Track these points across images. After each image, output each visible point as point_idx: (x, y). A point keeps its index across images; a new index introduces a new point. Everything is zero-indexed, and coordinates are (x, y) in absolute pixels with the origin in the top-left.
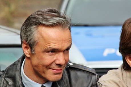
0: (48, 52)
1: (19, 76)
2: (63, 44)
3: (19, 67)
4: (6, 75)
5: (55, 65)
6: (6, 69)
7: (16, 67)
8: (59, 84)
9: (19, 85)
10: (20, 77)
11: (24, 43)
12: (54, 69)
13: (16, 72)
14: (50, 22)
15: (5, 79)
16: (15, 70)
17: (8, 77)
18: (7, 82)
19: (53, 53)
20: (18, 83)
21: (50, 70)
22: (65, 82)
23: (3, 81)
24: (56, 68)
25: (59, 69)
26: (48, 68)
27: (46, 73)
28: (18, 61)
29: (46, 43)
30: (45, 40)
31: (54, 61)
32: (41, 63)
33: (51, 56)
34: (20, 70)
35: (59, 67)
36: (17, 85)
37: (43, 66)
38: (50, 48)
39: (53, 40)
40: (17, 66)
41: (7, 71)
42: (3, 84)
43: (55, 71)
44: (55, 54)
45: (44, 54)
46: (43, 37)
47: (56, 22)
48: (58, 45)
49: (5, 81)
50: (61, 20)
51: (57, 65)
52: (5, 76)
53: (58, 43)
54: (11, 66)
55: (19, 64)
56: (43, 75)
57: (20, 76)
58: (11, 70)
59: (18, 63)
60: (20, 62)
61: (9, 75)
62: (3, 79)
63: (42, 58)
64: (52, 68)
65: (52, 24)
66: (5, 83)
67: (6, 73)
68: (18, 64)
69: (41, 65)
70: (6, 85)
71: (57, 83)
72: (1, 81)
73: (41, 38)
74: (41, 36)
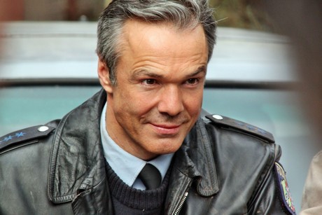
0: (141, 81)
1: (96, 133)
2: (176, 65)
3: (97, 113)
4: (65, 129)
5: (159, 114)
6: (66, 116)
7: (90, 111)
9: (95, 153)
10: (98, 136)
12: (156, 123)
13: (88, 123)
15: (61, 139)
16: (85, 119)
17: (70, 135)
18: (67, 147)
19: (152, 86)
20: (92, 149)
21: (148, 127)
23: (57, 143)
24: (161, 121)
25: (169, 124)
26: (142, 120)
27: (140, 133)
28: (95, 98)
29: (137, 60)
30: (133, 51)
31: (156, 105)
32: (127, 107)
33: (147, 93)
34: (97, 120)
35: (167, 121)
36: (91, 154)
37: (132, 114)
38: (142, 71)
39: (152, 54)
40: (92, 109)
41: (68, 121)
42: (58, 151)
43: (160, 128)
44: (159, 88)
45: (132, 86)
46: (130, 45)
47: (161, 11)
48: (161, 66)
49: (62, 144)
50: (175, 7)
51: (164, 114)
52: (62, 133)
53: (163, 62)
54: (76, 110)
55: (96, 106)
58: (76, 119)
59: (94, 103)
60: (98, 101)
61: (72, 130)
62: (58, 140)
63: (128, 96)
64: (153, 121)
65: (151, 15)
66: (60, 148)
67: (65, 126)
68: (93, 106)
69: (127, 111)
70: (65, 154)
71: (186, 154)
72: (53, 143)
73: (127, 48)
74: (127, 43)
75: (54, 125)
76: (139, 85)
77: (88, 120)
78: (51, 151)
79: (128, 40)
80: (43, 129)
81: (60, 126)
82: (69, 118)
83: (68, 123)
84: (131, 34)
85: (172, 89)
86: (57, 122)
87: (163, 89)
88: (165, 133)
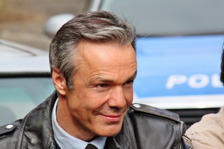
0: (96, 86)
1: (49, 128)
2: (122, 71)
3: (49, 114)
4: (26, 127)
5: (109, 108)
6: (26, 116)
7: (43, 112)
8: (117, 141)
9: (49, 143)
10: (50, 131)
11: (55, 71)
12: (106, 114)
13: (43, 121)
14: (98, 33)
15: (24, 134)
16: (41, 118)
17: (30, 130)
18: (29, 140)
19: (104, 89)
20: (46, 141)
21: (99, 117)
22: (129, 137)
23: (21, 137)
24: (111, 113)
25: (115, 114)
26: (95, 113)
27: (93, 122)
28: (47, 102)
29: (92, 71)
30: (89, 64)
31: (107, 102)
32: (84, 105)
33: (100, 94)
34: (49, 119)
35: (114, 112)
36: (46, 144)
37: (88, 109)
38: (98, 78)
39: (104, 65)
40: (45, 110)
41: (28, 120)
42: (22, 143)
43: (108, 118)
44: (108, 90)
45: (88, 89)
46: (85, 60)
47: (109, 34)
48: (112, 74)
49: (24, 137)
50: (118, 30)
51: (112, 108)
52: (24, 130)
53: (113, 71)
54: (33, 111)
55: (48, 108)
56: (88, 125)
57: (51, 129)
58: (34, 118)
59: (47, 106)
60: (50, 104)
61: (31, 127)
62: (22, 135)
63: (85, 97)
64: (103, 113)
65: (102, 37)
66: (24, 140)
67: (26, 124)
68: (46, 108)
69: (84, 108)
70: (27, 144)
71: (115, 140)
72: (18, 137)
73: (83, 62)
74: (83, 59)
75: (18, 123)
76: (95, 88)
77: (42, 118)
78: (16, 143)
79: (83, 56)
80: (10, 127)
81: (23, 124)
82: (29, 118)
83: (28, 122)
84: (85, 52)
85: (119, 89)
86: (20, 121)
87: (111, 90)
88: (113, 121)
